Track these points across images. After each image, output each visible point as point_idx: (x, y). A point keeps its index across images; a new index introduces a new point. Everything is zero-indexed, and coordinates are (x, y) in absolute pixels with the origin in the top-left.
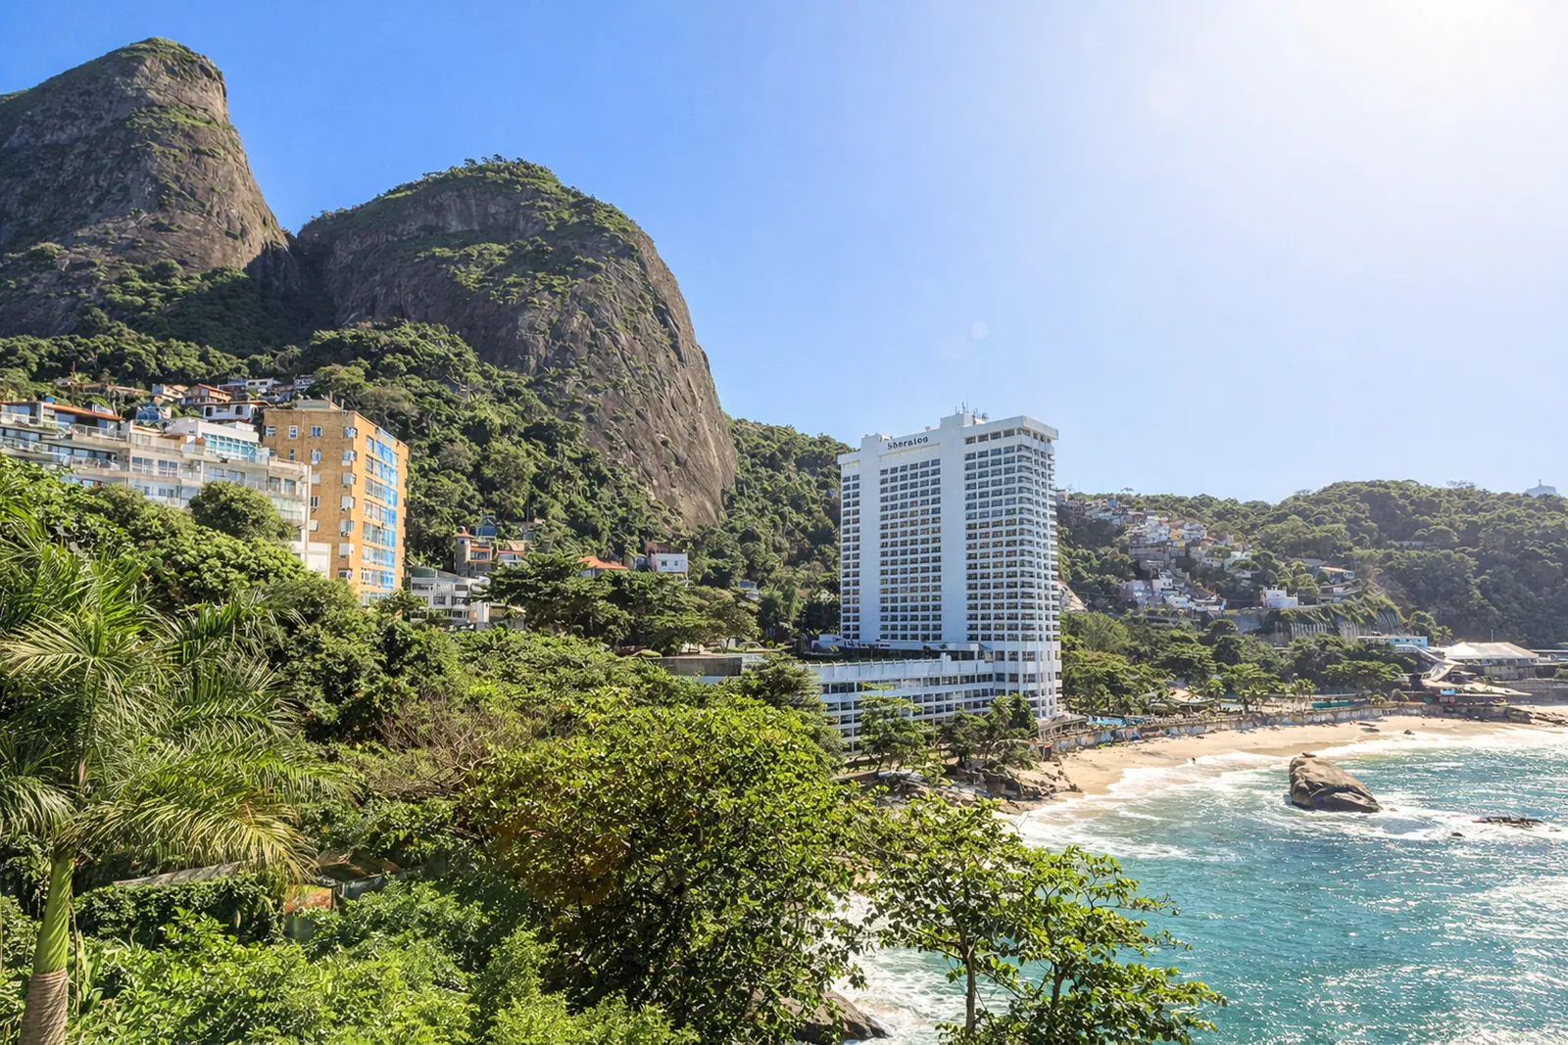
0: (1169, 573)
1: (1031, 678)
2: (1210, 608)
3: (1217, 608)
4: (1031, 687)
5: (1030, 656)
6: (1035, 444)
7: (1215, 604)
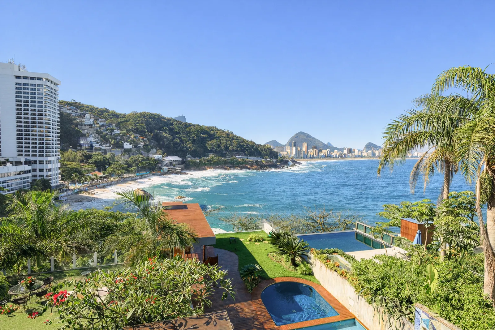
0: (93, 135)
1: (49, 170)
2: (107, 148)
3: (109, 148)
4: (50, 173)
5: (48, 162)
6: (52, 86)
7: (108, 146)
